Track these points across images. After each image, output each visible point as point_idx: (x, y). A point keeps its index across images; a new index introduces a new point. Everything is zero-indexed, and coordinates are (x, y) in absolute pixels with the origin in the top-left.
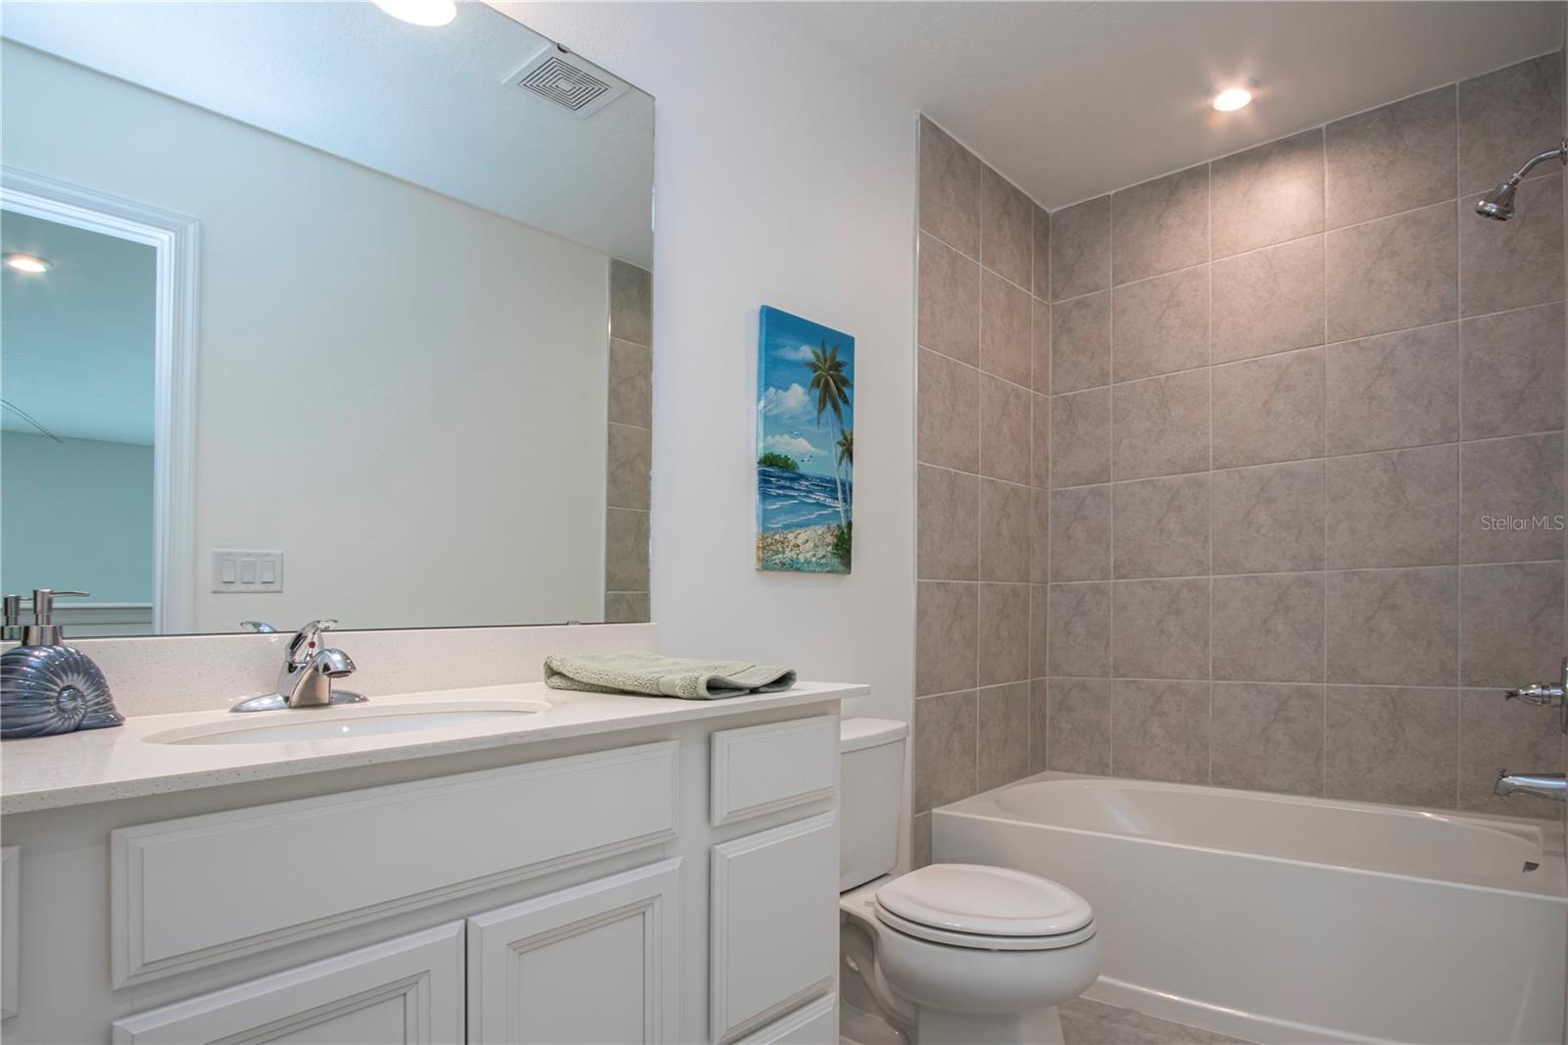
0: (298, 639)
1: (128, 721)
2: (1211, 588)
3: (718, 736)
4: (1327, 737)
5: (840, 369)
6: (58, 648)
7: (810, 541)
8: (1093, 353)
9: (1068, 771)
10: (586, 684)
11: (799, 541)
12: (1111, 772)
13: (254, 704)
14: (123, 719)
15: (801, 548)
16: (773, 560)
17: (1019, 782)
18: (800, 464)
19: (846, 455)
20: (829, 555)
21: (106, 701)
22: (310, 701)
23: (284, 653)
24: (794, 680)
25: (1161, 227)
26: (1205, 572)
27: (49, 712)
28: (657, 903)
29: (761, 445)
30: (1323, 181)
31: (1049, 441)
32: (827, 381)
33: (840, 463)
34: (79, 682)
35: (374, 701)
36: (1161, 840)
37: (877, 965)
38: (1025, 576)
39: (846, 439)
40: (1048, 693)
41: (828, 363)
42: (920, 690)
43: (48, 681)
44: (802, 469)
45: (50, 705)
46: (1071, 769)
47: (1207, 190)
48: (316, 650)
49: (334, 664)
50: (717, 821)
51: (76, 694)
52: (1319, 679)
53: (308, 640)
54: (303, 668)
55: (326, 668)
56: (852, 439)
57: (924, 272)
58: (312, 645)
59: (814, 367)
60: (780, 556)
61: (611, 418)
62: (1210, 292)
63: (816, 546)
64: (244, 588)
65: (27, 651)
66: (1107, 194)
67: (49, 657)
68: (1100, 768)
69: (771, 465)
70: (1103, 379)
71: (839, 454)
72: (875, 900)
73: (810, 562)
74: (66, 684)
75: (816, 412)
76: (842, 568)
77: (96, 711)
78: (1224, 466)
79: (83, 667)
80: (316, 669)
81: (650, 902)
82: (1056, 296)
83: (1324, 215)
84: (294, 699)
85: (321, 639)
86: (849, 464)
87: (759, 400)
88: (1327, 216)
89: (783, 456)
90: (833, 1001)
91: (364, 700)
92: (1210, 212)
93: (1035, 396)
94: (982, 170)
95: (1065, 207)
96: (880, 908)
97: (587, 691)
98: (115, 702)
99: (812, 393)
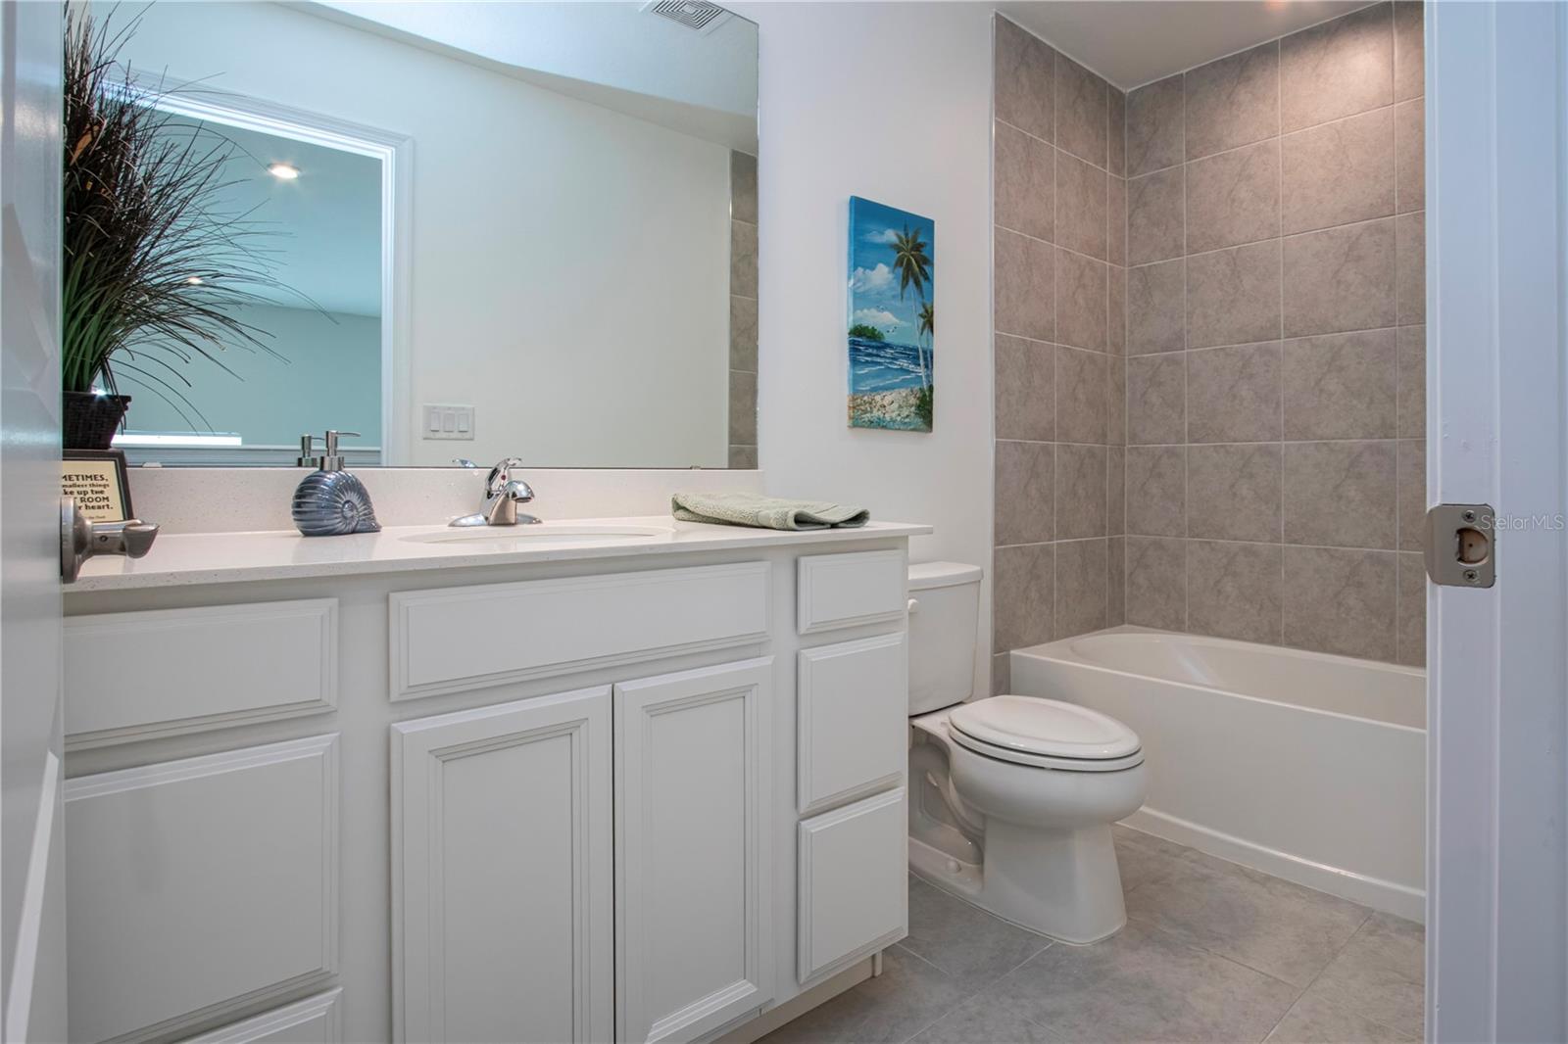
0: (495, 472)
1: (384, 529)
2: (1282, 453)
3: (803, 561)
4: (1400, 605)
5: (921, 249)
6: (342, 473)
7: (895, 402)
8: (1167, 226)
9: (1147, 626)
10: (704, 517)
11: (885, 403)
12: (1186, 628)
13: (463, 521)
14: (381, 527)
15: (887, 409)
16: (862, 418)
17: (1097, 632)
18: (885, 334)
19: (927, 326)
20: (913, 415)
21: (370, 514)
22: (501, 521)
23: (484, 483)
24: (868, 518)
25: (1232, 103)
26: (1276, 438)
27: (336, 518)
28: (754, 689)
29: (851, 318)
30: (1393, 54)
31: (1127, 311)
32: (909, 260)
33: (922, 334)
34: (354, 497)
35: (546, 523)
36: (1232, 691)
37: (950, 779)
38: (1103, 437)
39: (927, 311)
40: (1126, 550)
41: (910, 245)
42: (998, 540)
43: (337, 496)
44: (888, 338)
45: (337, 513)
46: (1148, 625)
47: (1277, 66)
48: (506, 482)
49: (520, 492)
50: (803, 630)
51: (353, 507)
52: (1392, 546)
53: (501, 474)
54: (498, 495)
55: (514, 495)
56: (932, 312)
57: (999, 158)
58: (504, 477)
59: (897, 248)
60: (868, 415)
61: (733, 291)
62: (1280, 165)
63: (900, 407)
64: (445, 435)
65: (322, 474)
66: (1181, 72)
67: (337, 478)
68: (1175, 625)
69: (860, 336)
70: (1177, 250)
71: (921, 325)
72: (948, 721)
73: (894, 421)
74: (348, 499)
75: (899, 289)
76: (923, 427)
77: (364, 520)
78: (1295, 335)
79: (355, 487)
80: (507, 496)
81: (749, 688)
82: (1132, 172)
83: (1393, 87)
84: (492, 518)
85: (509, 473)
86: (930, 333)
87: (849, 278)
88: (1396, 88)
89: (870, 327)
90: (902, 794)
91: (540, 522)
92: (1279, 87)
93: (1111, 268)
94: (1056, 58)
95: (1140, 86)
96: (952, 727)
97: (705, 522)
98: (375, 514)
99: (896, 271)
